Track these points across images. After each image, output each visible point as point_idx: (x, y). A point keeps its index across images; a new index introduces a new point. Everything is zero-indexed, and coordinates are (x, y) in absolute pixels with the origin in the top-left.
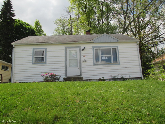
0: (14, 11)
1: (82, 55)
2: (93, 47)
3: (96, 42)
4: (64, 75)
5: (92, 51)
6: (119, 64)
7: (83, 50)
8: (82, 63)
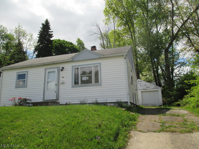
0: (52, 32)
1: (61, 76)
2: (73, 66)
3: (75, 60)
4: (42, 99)
5: (71, 71)
6: (100, 85)
7: (62, 70)
8: (60, 85)
